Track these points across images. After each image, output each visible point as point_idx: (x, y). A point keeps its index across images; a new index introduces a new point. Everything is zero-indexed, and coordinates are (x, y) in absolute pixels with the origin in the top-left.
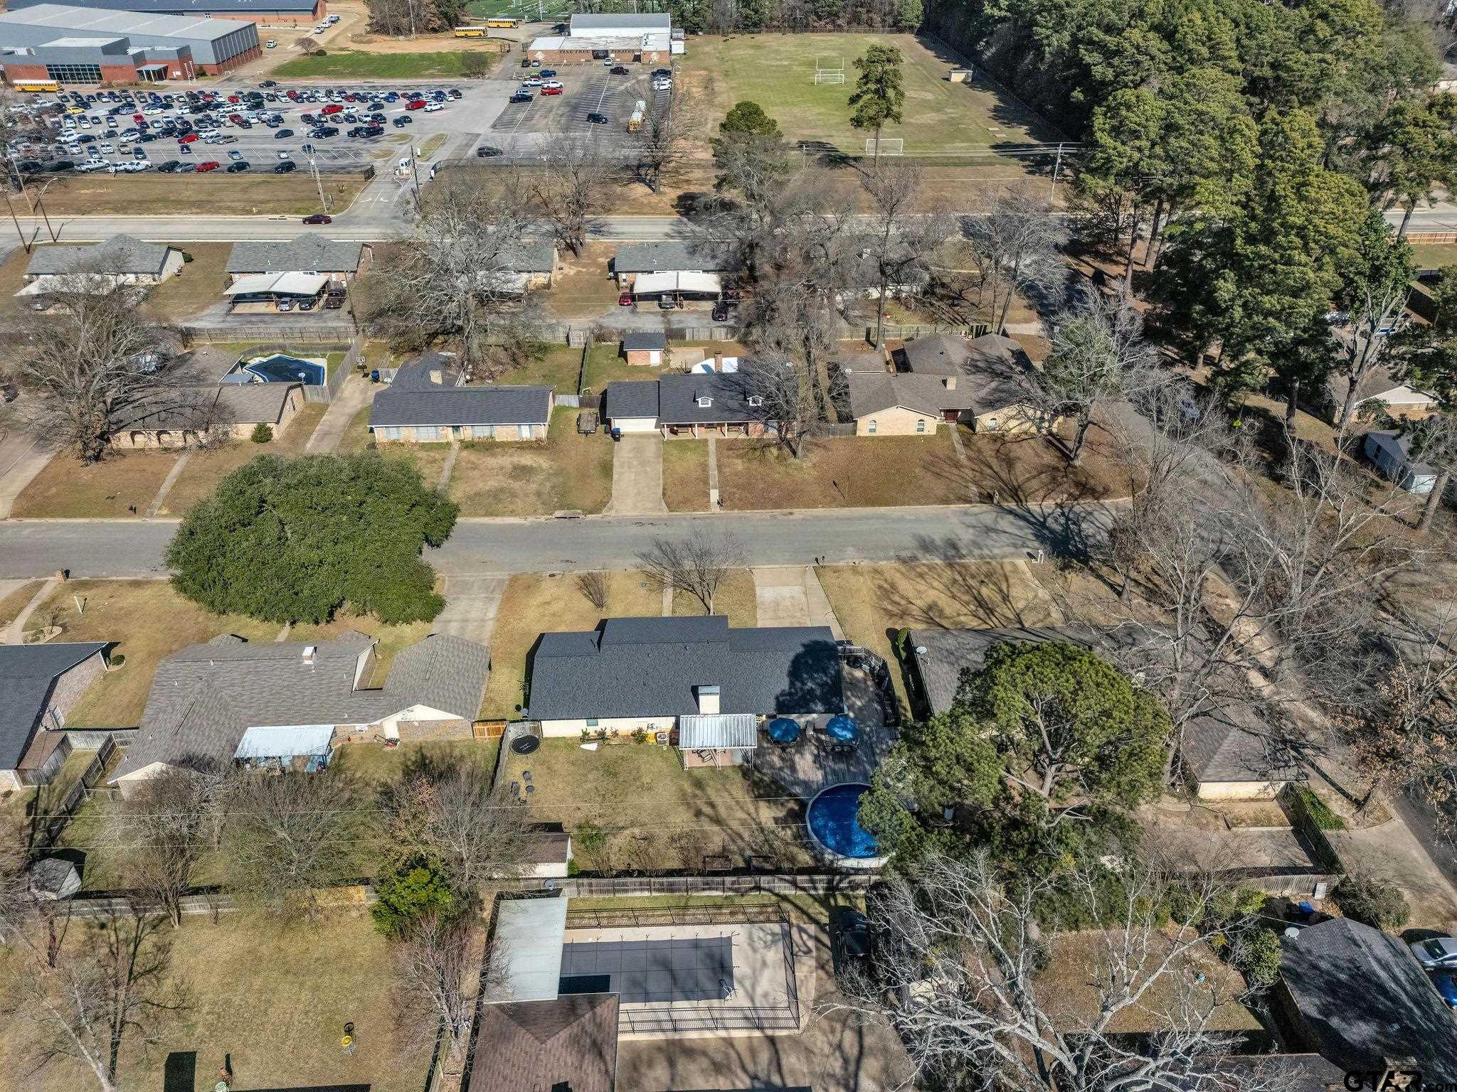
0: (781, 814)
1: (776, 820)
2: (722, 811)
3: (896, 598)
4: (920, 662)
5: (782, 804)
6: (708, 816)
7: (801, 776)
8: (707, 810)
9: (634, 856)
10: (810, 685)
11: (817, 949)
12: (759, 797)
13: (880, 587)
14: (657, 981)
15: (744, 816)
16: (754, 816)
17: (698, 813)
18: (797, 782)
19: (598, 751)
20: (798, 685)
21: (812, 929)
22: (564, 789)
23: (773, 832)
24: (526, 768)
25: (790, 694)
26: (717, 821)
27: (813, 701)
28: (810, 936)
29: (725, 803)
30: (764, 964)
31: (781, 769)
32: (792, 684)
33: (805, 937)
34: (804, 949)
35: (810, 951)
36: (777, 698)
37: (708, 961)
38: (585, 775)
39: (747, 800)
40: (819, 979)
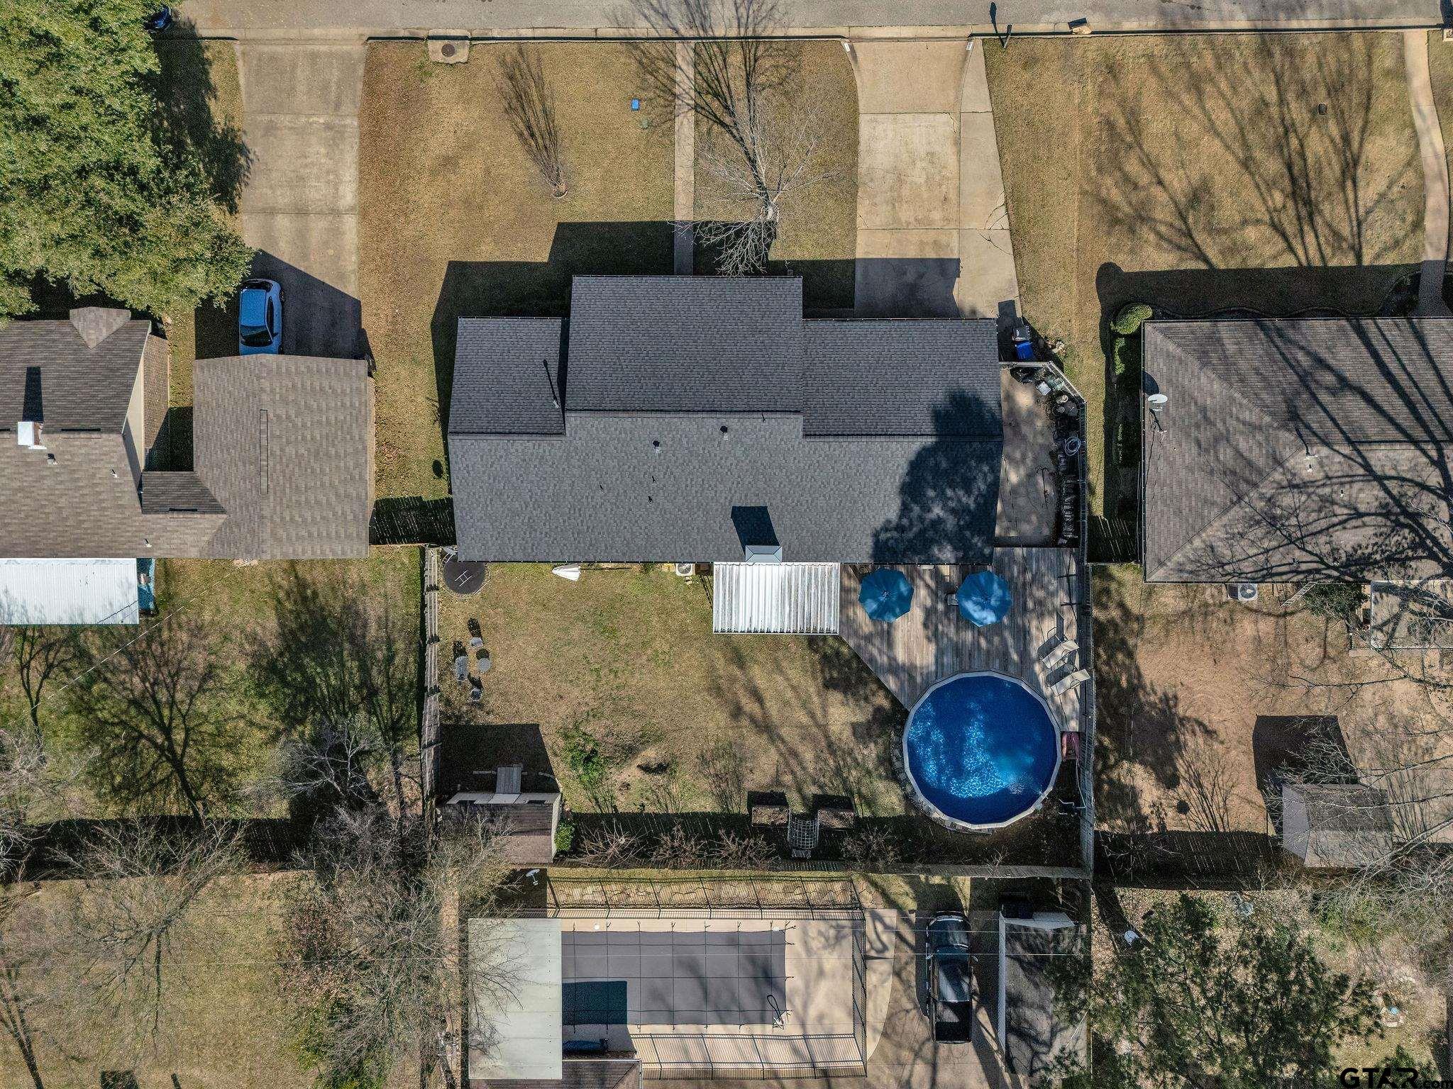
0: (861, 715)
1: (855, 726)
2: (773, 708)
3: (1133, 166)
4: (1148, 419)
5: (866, 699)
6: (753, 720)
7: (901, 656)
8: (750, 706)
9: (649, 794)
10: (937, 511)
11: (896, 947)
12: (829, 685)
13: (1110, 125)
14: (684, 994)
15: (805, 719)
16: (821, 721)
17: (737, 712)
18: (894, 668)
19: (581, 581)
20: (916, 509)
21: (891, 916)
22: (535, 657)
23: (851, 752)
24: (472, 611)
25: (900, 528)
26: (765, 727)
27: (939, 543)
28: (886, 927)
29: (779, 694)
30: (821, 973)
31: (868, 638)
32: (905, 509)
33: (880, 927)
34: (878, 945)
35: (885, 948)
36: (876, 535)
37: (750, 968)
38: (566, 630)
39: (811, 687)
40: (894, 989)
